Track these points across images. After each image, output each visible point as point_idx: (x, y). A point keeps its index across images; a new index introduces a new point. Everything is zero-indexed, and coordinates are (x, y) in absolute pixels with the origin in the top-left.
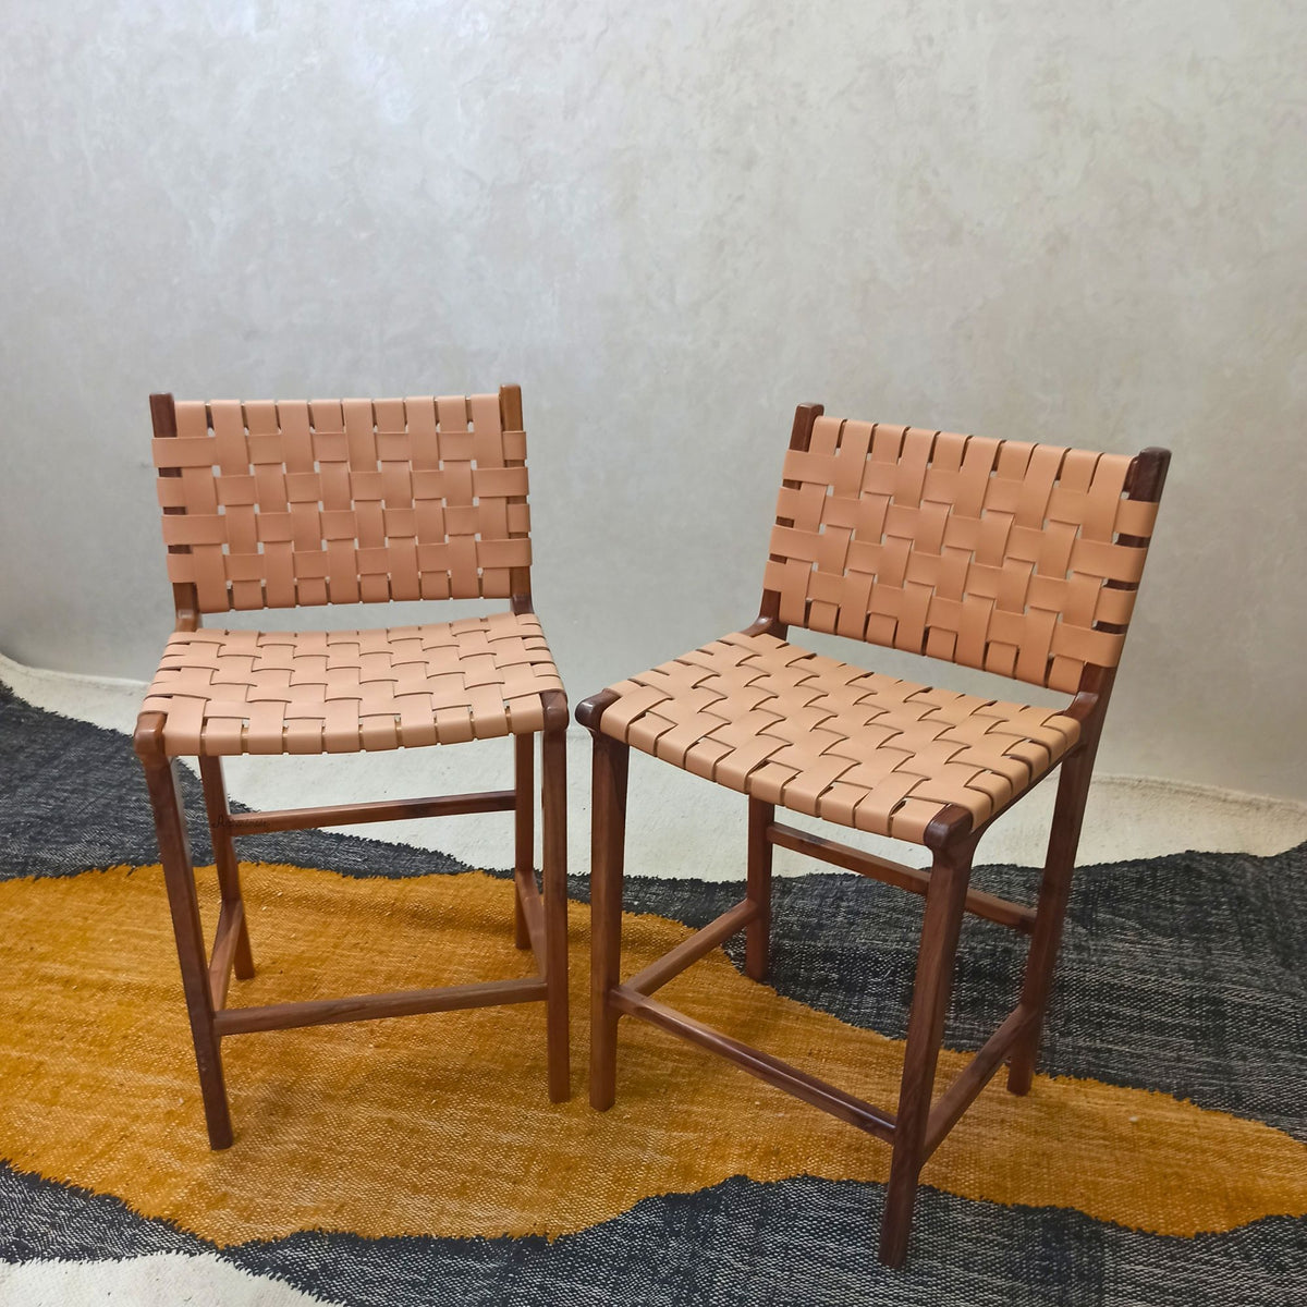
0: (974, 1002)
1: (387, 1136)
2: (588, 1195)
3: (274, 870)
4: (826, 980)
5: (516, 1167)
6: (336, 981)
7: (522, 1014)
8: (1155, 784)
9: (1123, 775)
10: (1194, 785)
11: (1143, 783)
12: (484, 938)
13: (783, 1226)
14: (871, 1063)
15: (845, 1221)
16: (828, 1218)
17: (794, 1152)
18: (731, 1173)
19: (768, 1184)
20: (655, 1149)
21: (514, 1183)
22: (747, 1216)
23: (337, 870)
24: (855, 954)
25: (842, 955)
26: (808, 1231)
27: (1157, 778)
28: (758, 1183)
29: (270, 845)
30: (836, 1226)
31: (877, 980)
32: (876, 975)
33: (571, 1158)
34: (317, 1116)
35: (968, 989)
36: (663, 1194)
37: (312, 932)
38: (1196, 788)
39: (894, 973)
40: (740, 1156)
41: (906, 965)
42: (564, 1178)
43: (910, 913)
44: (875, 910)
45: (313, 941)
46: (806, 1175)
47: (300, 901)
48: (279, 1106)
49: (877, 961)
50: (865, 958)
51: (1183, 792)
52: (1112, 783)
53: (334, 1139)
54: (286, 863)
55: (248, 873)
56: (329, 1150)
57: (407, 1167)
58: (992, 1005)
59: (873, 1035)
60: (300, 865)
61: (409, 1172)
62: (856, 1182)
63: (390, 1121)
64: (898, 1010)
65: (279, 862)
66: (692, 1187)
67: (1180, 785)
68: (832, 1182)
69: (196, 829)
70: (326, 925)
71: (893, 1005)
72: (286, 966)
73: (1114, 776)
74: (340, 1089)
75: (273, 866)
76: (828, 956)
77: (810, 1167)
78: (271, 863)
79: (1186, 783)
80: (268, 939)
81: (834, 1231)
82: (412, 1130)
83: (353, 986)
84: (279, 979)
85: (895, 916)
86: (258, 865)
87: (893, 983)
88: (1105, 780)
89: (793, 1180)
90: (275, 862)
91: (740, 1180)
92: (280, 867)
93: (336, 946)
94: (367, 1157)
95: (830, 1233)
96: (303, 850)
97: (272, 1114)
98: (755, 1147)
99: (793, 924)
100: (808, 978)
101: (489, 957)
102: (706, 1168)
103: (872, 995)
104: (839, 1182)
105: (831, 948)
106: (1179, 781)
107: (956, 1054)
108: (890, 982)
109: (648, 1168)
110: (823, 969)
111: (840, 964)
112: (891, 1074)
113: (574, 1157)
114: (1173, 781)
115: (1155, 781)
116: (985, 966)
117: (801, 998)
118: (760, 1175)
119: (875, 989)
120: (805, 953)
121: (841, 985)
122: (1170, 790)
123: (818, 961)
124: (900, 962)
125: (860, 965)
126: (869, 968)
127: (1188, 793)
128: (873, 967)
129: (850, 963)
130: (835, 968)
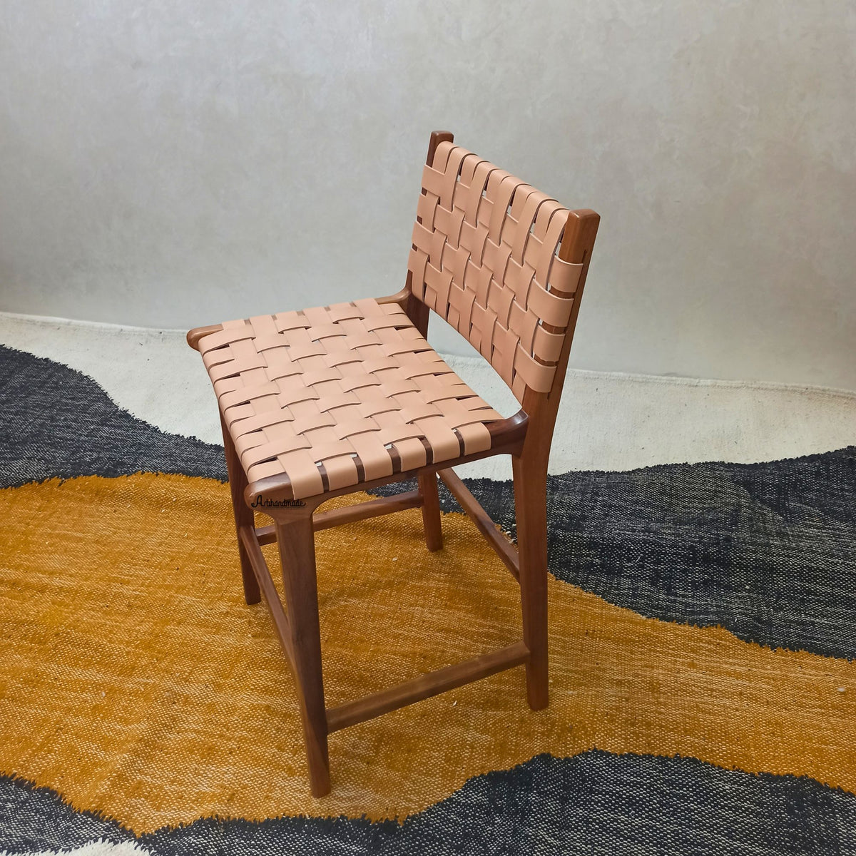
0: (706, 582)
1: (266, 722)
2: (427, 774)
3: (169, 480)
4: (592, 565)
5: (367, 748)
6: (220, 575)
7: (364, 602)
8: (818, 391)
9: (793, 384)
10: (847, 391)
11: (809, 390)
12: (330, 534)
13: (582, 800)
14: (634, 641)
15: (631, 795)
16: (617, 792)
17: (584, 728)
18: (538, 752)
19: (567, 759)
20: (476, 729)
21: (368, 763)
22: (553, 792)
23: (217, 478)
24: (613, 544)
25: (602, 544)
26: (603, 805)
27: (819, 386)
28: (559, 759)
29: (166, 456)
30: (624, 799)
31: (630, 564)
32: (629, 560)
33: (410, 739)
34: (209, 706)
35: (701, 572)
36: (486, 773)
37: (200, 531)
38: (848, 393)
39: (641, 560)
40: (543, 733)
41: (652, 553)
42: (406, 760)
43: (649, 505)
44: (623, 504)
45: (201, 539)
46: (595, 749)
47: (189, 505)
48: (180, 695)
49: (629, 549)
50: (620, 547)
52: (786, 390)
53: (224, 726)
54: (178, 472)
55: (150, 483)
56: (221, 736)
57: (283, 750)
58: (719, 585)
59: (630, 614)
60: (189, 474)
61: (285, 755)
62: (635, 755)
63: (268, 707)
64: (649, 591)
65: (172, 472)
66: (508, 765)
67: (837, 392)
68: (616, 755)
69: (110, 443)
70: (211, 524)
71: (644, 585)
72: (180, 563)
73: (787, 384)
74: (227, 677)
75: (168, 476)
76: (592, 545)
77: (597, 742)
78: (167, 472)
79: (842, 390)
80: (166, 538)
81: (624, 804)
82: (285, 714)
83: (233, 579)
84: (176, 575)
85: (638, 508)
86: (157, 475)
87: (642, 567)
88: (780, 388)
89: (586, 754)
90: (170, 472)
91: (545, 758)
92: (174, 477)
93: (218, 544)
94: (251, 742)
95: (620, 806)
96: (190, 460)
97: (174, 703)
98: (553, 725)
99: (563, 516)
100: (578, 563)
101: (335, 551)
102: (517, 745)
103: (628, 577)
104: (622, 756)
105: (594, 538)
106: (835, 389)
107: (698, 630)
108: (640, 566)
109: (472, 747)
110: (588, 555)
111: (601, 552)
112: (650, 650)
113: (414, 738)
114: (831, 388)
115: (819, 389)
116: (713, 554)
117: (573, 582)
118: (560, 753)
119: (629, 572)
120: (575, 542)
121: (603, 568)
122: (829, 395)
123: (584, 548)
124: (647, 550)
125: (617, 552)
126: (623, 555)
127: (843, 397)
128: (626, 553)
129: (609, 551)
130: (598, 555)
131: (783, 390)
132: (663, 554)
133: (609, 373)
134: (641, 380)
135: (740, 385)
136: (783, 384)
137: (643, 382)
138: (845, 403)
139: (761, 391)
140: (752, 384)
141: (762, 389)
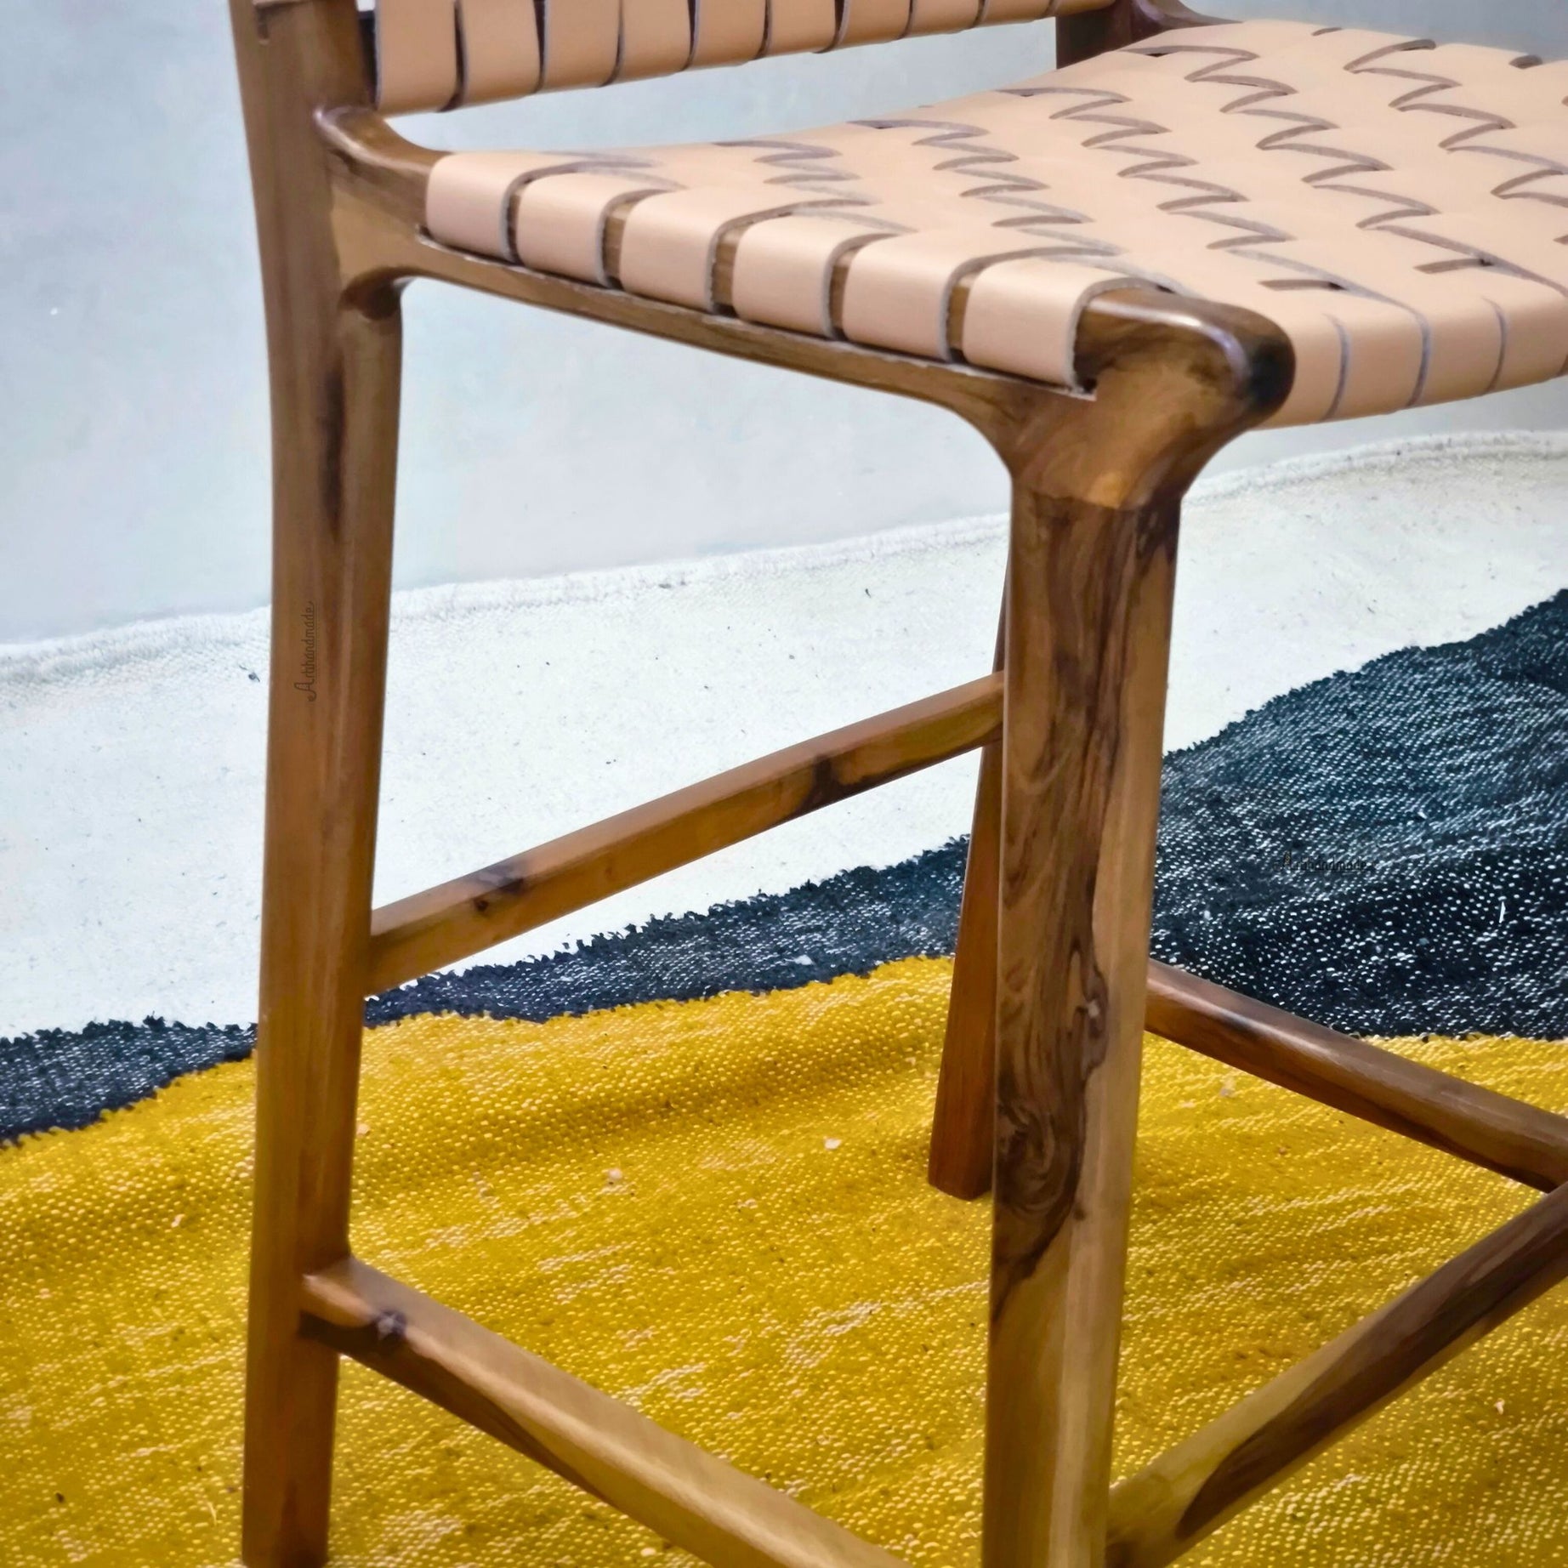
4: (1397, 974)
11: (1406, 455)
24: (1412, 892)
25: (1388, 904)
31: (1488, 937)
32: (1480, 928)
38: (1496, 441)
39: (1512, 907)
41: (1526, 879)
49: (1464, 895)
50: (1436, 895)
51: (1474, 457)
76: (1362, 916)
87: (1524, 930)
88: (1335, 468)
100: (1358, 981)
108: (1517, 930)
110: (1369, 950)
111: (1398, 925)
115: (1426, 446)
117: (1401, 1029)
119: (1505, 959)
120: (1312, 925)
121: (1434, 971)
122: (1454, 457)
123: (1346, 935)
124: (1511, 880)
125: (1436, 913)
126: (1457, 916)
127: (1484, 456)
128: (1461, 908)
129: (1416, 916)
130: (1393, 939)
131: (1342, 474)
132: (1554, 874)
133: (875, 538)
134: (971, 537)
135: (1235, 486)
136: (1337, 454)
137: (979, 541)
138: (1496, 473)
139: (1294, 489)
140: (1263, 475)
141: (1292, 483)
